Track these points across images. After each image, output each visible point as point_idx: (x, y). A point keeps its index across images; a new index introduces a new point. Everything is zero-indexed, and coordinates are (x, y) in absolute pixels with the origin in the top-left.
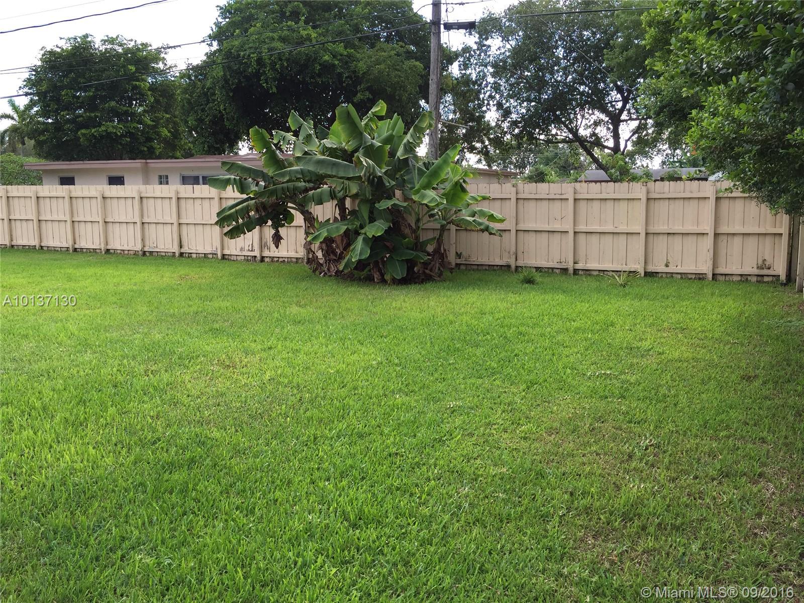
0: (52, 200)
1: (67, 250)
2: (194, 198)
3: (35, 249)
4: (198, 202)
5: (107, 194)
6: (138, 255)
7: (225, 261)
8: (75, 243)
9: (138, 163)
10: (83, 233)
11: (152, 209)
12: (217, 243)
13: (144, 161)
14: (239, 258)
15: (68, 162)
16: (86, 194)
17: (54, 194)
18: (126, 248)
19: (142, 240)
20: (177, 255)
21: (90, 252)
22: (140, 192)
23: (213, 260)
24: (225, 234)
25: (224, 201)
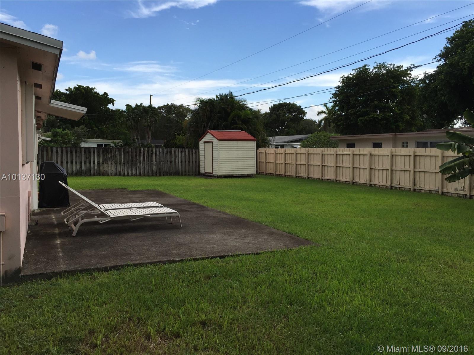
0: (344, 156)
1: (349, 183)
2: (425, 156)
3: (333, 181)
4: (428, 158)
5: (373, 153)
6: (388, 189)
7: (444, 196)
8: (353, 180)
9: (390, 135)
10: (358, 174)
11: (398, 162)
12: (439, 185)
13: (394, 134)
14: (453, 195)
15: (352, 136)
16: (362, 153)
17: (345, 153)
18: (381, 184)
19: (391, 180)
20: (412, 190)
21: (361, 185)
22: (392, 152)
23: (436, 195)
24: (446, 179)
25: (445, 159)
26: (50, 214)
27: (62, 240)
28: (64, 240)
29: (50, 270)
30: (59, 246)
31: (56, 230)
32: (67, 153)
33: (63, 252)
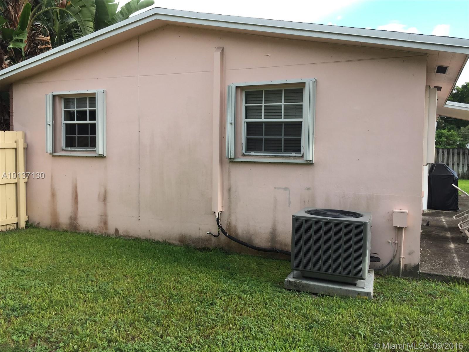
26: (440, 216)
27: (456, 245)
28: (458, 246)
29: (447, 273)
30: (453, 251)
31: (448, 234)
32: (453, 154)
33: (458, 258)
